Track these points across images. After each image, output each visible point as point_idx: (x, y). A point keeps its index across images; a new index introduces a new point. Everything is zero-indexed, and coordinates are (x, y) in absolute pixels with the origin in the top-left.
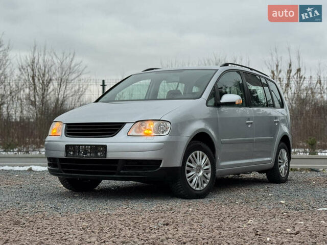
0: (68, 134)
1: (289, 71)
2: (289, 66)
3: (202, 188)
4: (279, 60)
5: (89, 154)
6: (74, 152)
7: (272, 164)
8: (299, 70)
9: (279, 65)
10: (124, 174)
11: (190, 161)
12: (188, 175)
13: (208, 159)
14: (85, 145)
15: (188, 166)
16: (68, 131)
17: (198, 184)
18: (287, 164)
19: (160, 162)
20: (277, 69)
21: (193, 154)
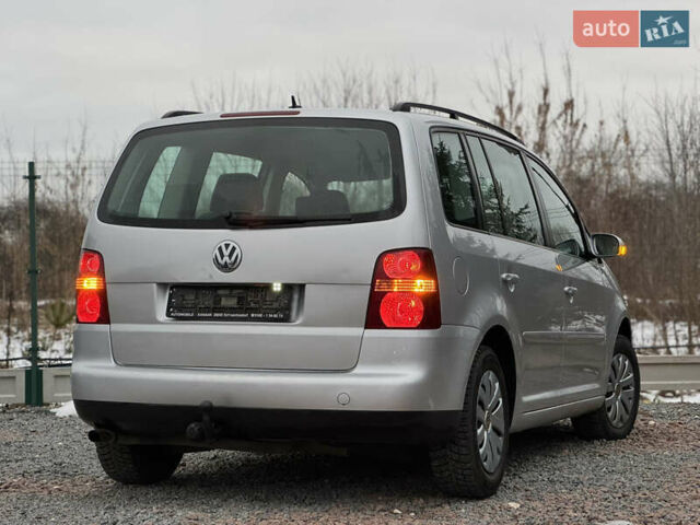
1: (544, 109)
2: (542, 93)
4: (516, 76)
8: (569, 105)
9: (517, 90)
20: (511, 102)
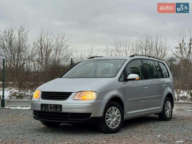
0: (43, 98)
1: (190, 44)
2: (190, 40)
3: (115, 127)
4: (184, 37)
5: (53, 109)
6: (45, 108)
7: (161, 110)
9: (184, 40)
10: (71, 121)
11: (108, 113)
12: (107, 121)
13: (119, 111)
14: (51, 104)
15: (107, 115)
16: (43, 96)
17: (113, 125)
18: (171, 110)
19: (90, 114)
20: (183, 42)
21: (110, 109)
